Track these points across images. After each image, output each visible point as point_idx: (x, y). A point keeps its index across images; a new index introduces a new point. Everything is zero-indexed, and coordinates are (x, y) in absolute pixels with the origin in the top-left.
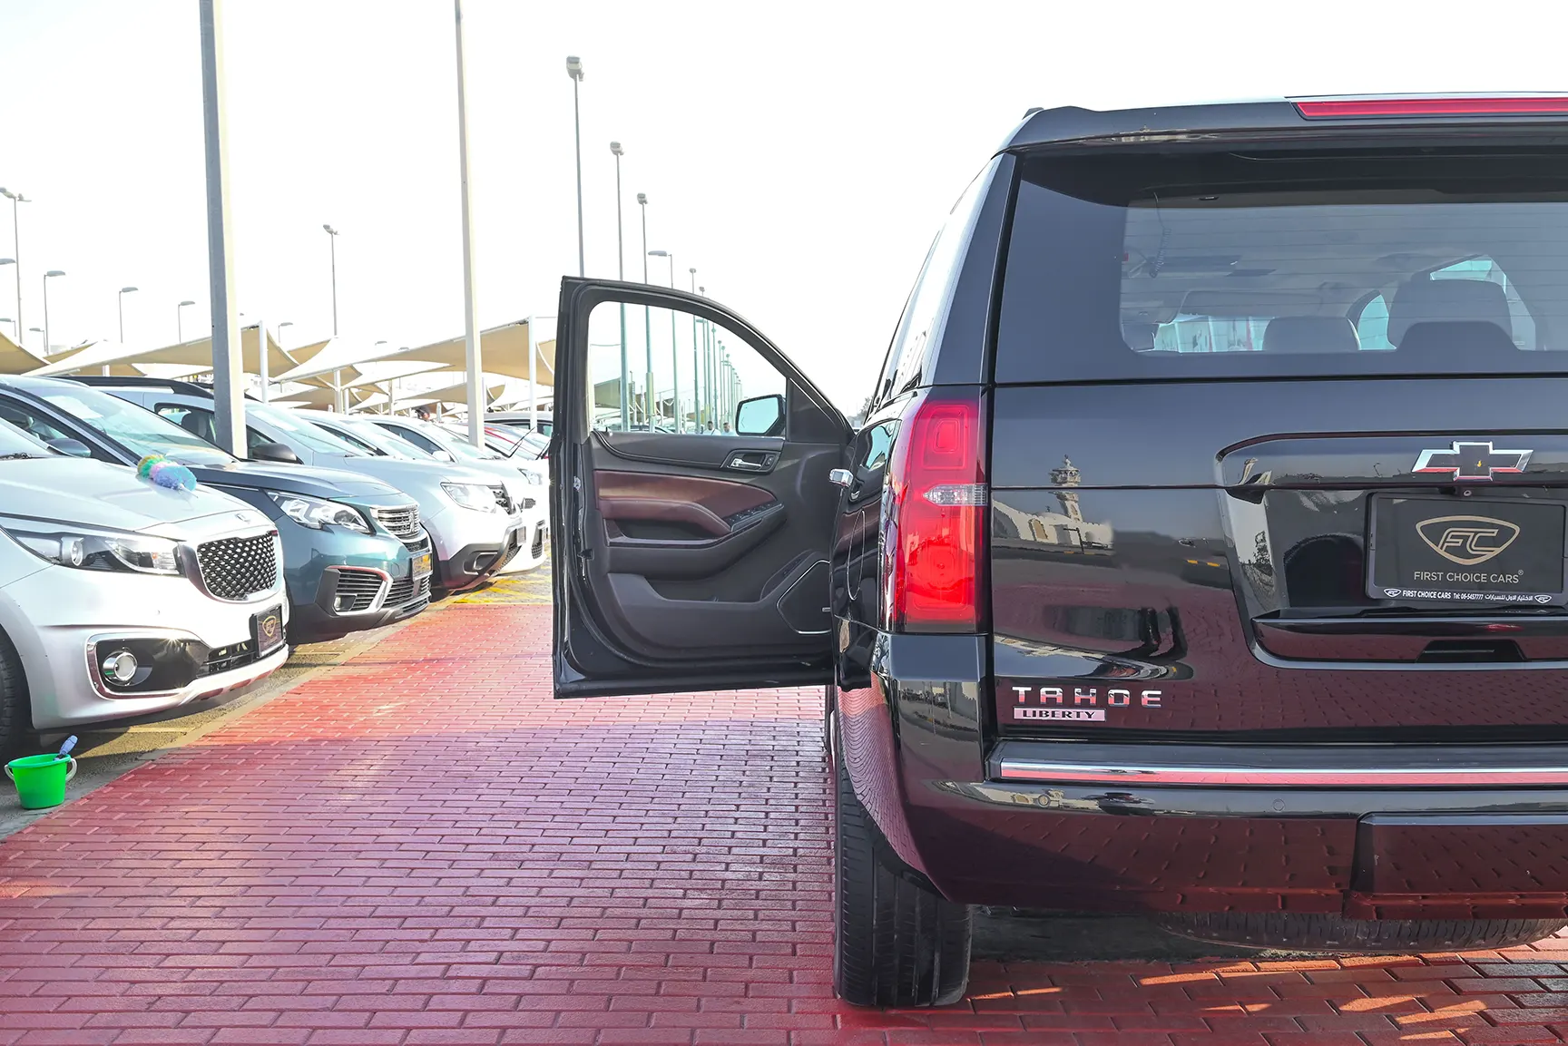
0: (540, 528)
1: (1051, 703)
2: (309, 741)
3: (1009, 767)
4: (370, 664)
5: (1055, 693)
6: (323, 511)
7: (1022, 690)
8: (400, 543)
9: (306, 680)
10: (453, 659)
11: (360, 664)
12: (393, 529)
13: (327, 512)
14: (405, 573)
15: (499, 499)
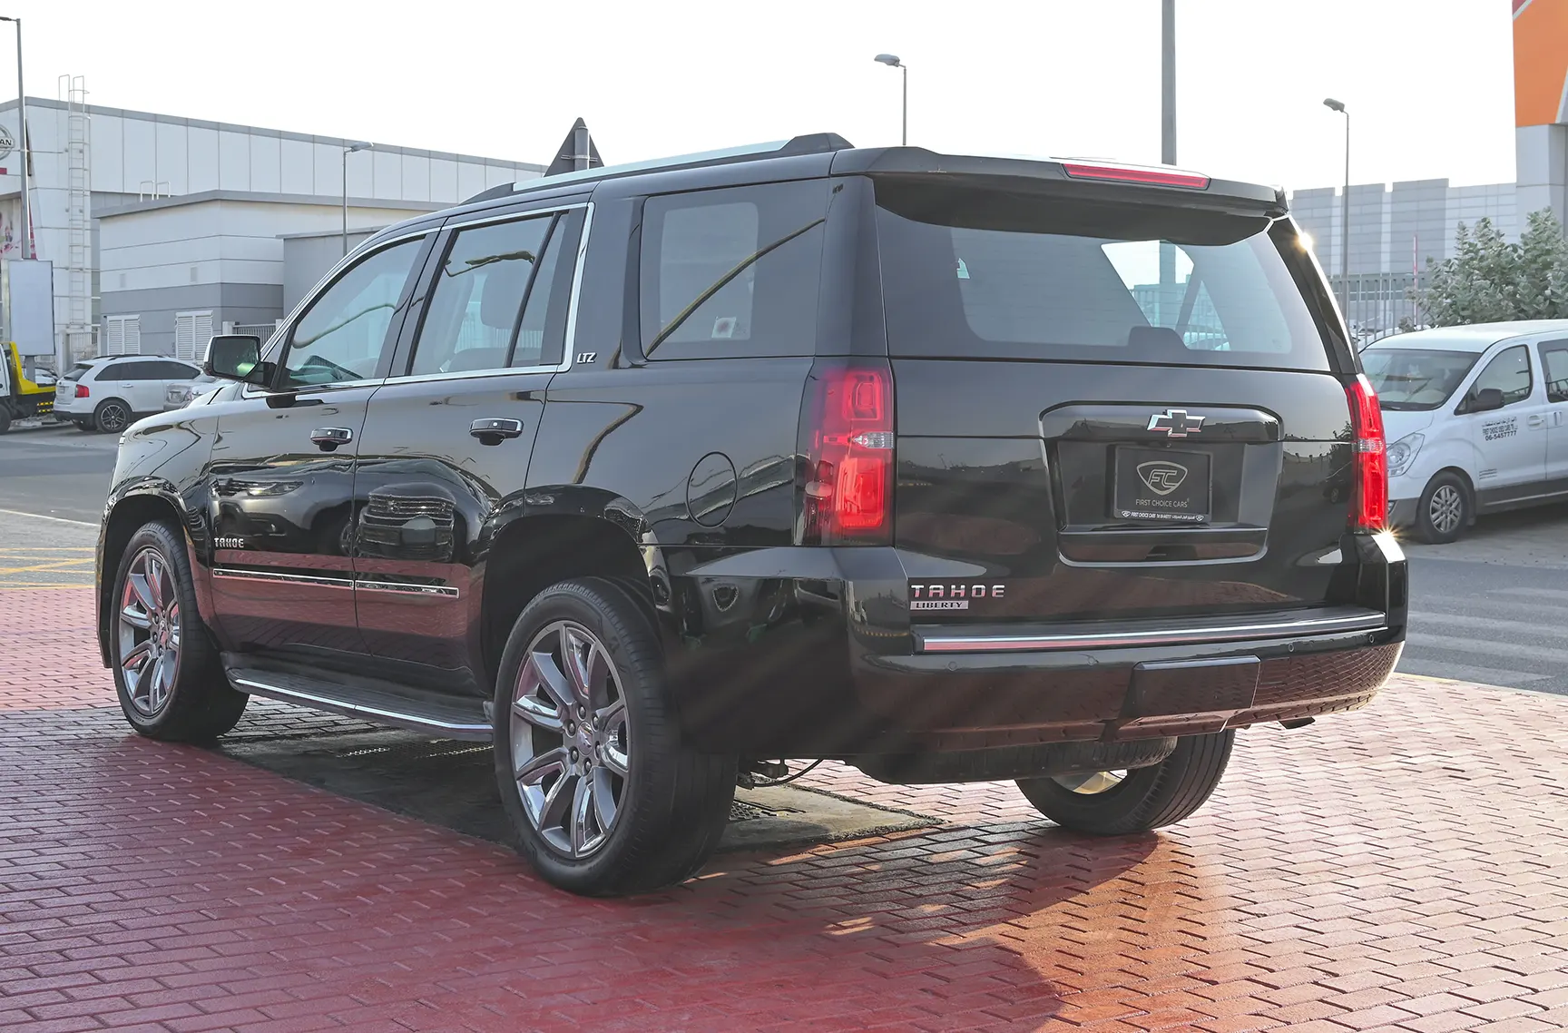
1: (936, 596)
3: (930, 643)
5: (938, 589)
7: (918, 588)
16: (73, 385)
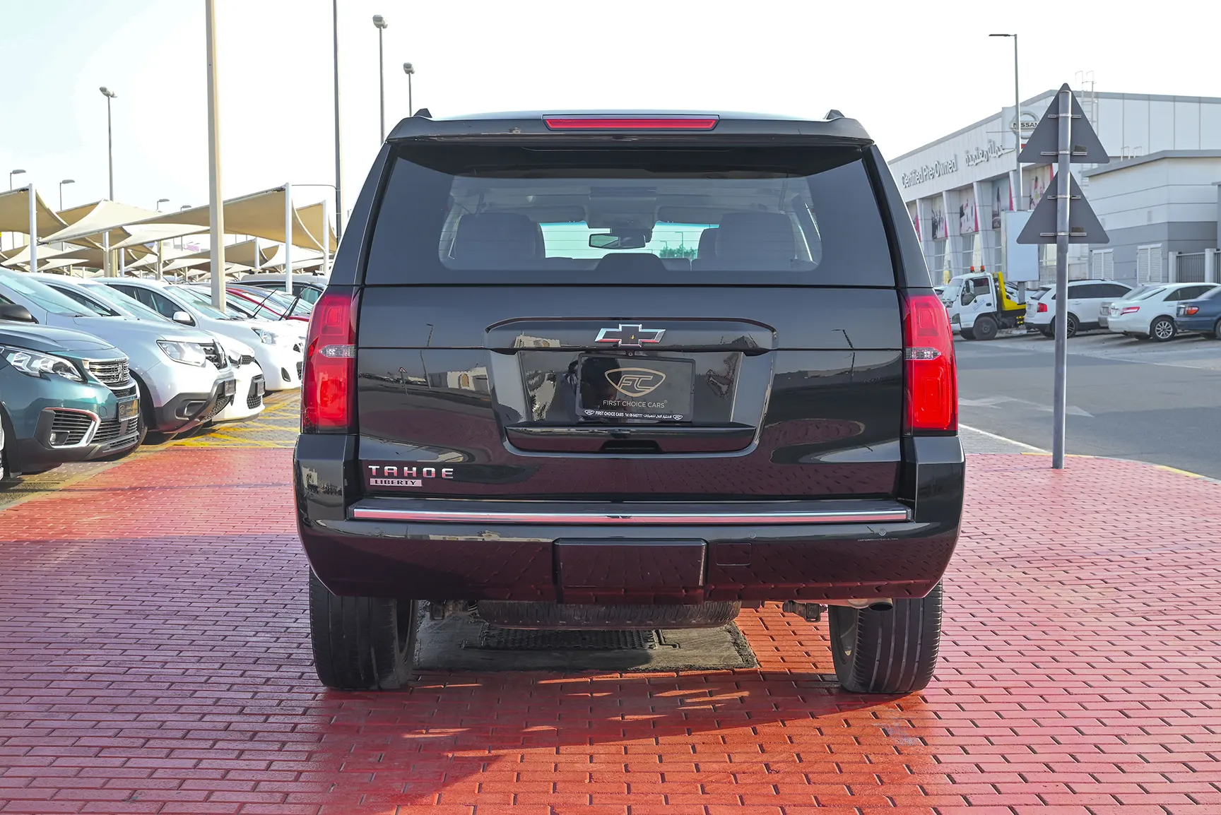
0: (256, 381)
1: (391, 475)
2: (16, 541)
3: (359, 512)
4: (83, 490)
5: (393, 469)
6: (43, 362)
7: (374, 468)
8: (108, 390)
9: (26, 501)
10: (155, 487)
11: (75, 490)
12: (103, 378)
13: (45, 363)
14: (112, 416)
15: (208, 356)
16: (1035, 303)
